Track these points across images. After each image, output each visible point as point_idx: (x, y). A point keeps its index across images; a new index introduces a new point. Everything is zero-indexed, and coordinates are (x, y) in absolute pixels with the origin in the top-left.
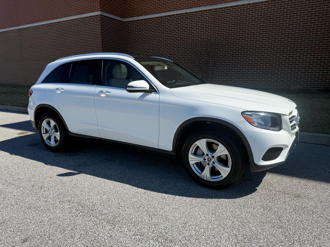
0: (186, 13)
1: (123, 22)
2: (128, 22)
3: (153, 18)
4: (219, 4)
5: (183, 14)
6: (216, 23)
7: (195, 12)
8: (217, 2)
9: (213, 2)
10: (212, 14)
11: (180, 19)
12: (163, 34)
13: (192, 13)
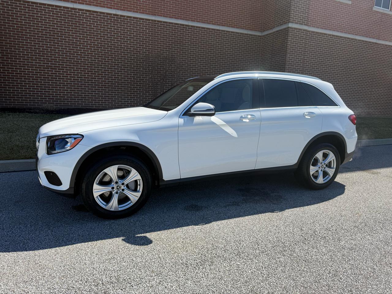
0: (115, 15)
3: (60, 7)
4: (158, 17)
5: (111, 14)
6: (154, 36)
7: (128, 17)
8: (155, 12)
9: (151, 12)
10: (150, 25)
11: (106, 19)
12: (79, 34)
13: (124, 16)
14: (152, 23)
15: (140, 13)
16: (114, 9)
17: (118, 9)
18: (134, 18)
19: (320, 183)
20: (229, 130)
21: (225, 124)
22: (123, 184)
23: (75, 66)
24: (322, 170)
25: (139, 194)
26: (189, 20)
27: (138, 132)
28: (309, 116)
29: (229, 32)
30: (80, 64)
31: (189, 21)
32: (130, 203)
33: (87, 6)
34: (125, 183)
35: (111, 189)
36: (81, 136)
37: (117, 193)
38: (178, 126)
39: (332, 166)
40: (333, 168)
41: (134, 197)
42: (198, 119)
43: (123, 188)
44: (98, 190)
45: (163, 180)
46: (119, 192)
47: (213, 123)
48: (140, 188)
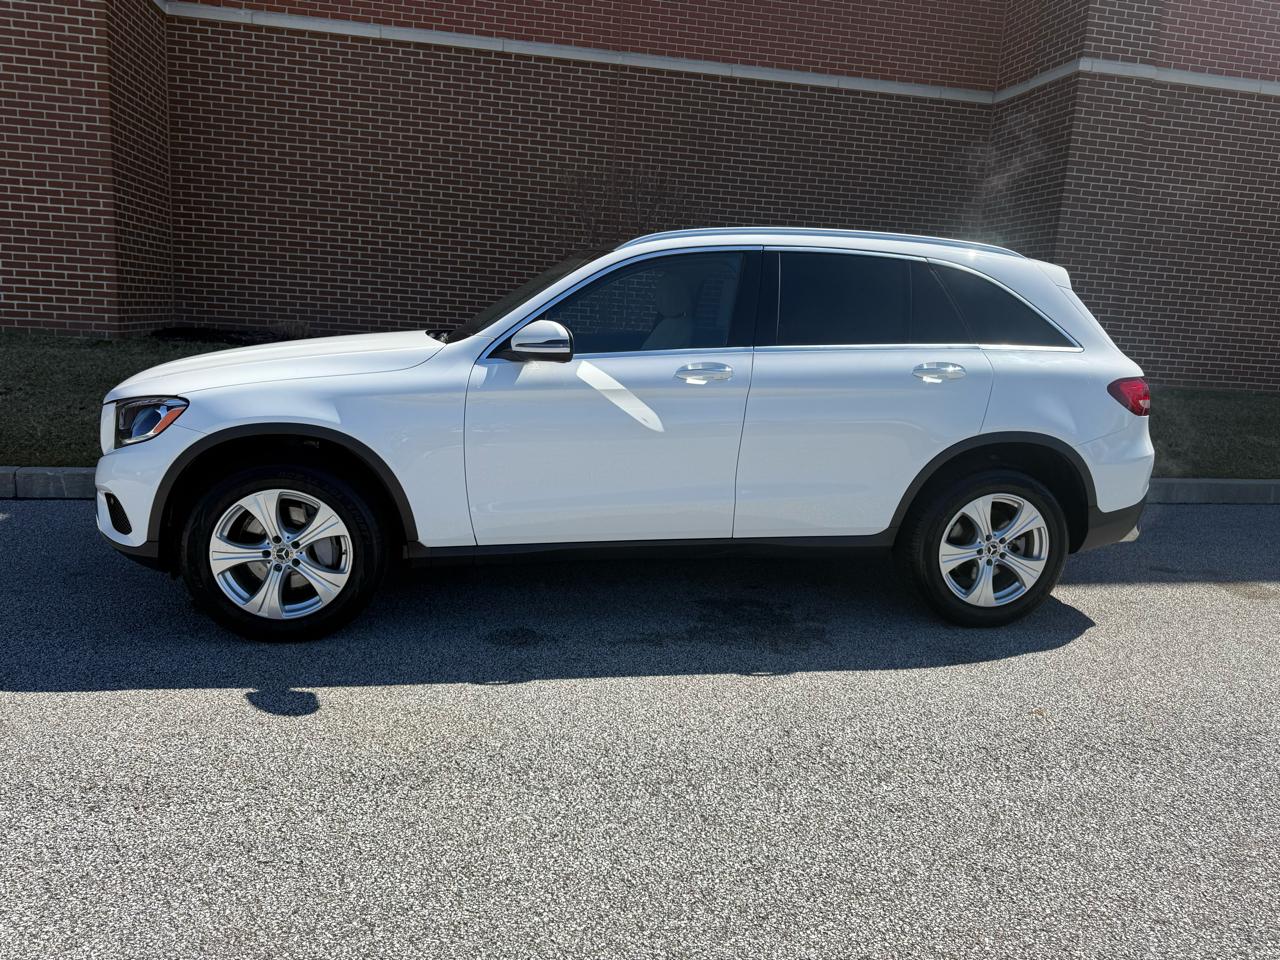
1: (163, 15)
2: (192, 21)
4: (633, 54)
5: (488, 53)
6: (620, 117)
7: (539, 59)
8: (624, 42)
9: (611, 40)
10: (606, 81)
11: (473, 69)
12: (394, 115)
13: (528, 58)
14: (614, 75)
15: (578, 44)
16: (499, 35)
17: (509, 37)
18: (558, 61)
19: (981, 603)
20: (636, 409)
21: (621, 387)
22: (296, 545)
23: (379, 210)
24: (989, 562)
25: (342, 579)
26: (736, 62)
27: (338, 398)
28: (938, 378)
29: (873, 94)
30: (391, 204)
31: (734, 65)
32: (318, 602)
33: (422, 31)
34: (301, 542)
35: (261, 554)
36: (184, 403)
37: (278, 568)
38: (467, 388)
39: (1036, 552)
40: (1038, 558)
41: (328, 585)
42: (534, 369)
43: (295, 557)
44: (222, 555)
45: (419, 543)
46: (284, 566)
47: (583, 385)
48: (347, 562)
